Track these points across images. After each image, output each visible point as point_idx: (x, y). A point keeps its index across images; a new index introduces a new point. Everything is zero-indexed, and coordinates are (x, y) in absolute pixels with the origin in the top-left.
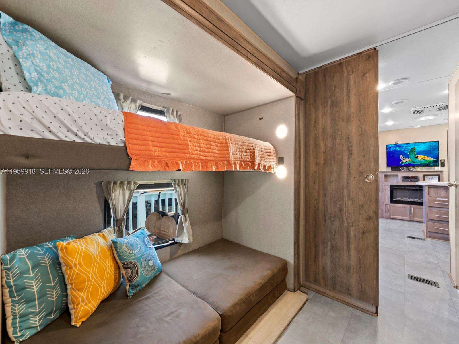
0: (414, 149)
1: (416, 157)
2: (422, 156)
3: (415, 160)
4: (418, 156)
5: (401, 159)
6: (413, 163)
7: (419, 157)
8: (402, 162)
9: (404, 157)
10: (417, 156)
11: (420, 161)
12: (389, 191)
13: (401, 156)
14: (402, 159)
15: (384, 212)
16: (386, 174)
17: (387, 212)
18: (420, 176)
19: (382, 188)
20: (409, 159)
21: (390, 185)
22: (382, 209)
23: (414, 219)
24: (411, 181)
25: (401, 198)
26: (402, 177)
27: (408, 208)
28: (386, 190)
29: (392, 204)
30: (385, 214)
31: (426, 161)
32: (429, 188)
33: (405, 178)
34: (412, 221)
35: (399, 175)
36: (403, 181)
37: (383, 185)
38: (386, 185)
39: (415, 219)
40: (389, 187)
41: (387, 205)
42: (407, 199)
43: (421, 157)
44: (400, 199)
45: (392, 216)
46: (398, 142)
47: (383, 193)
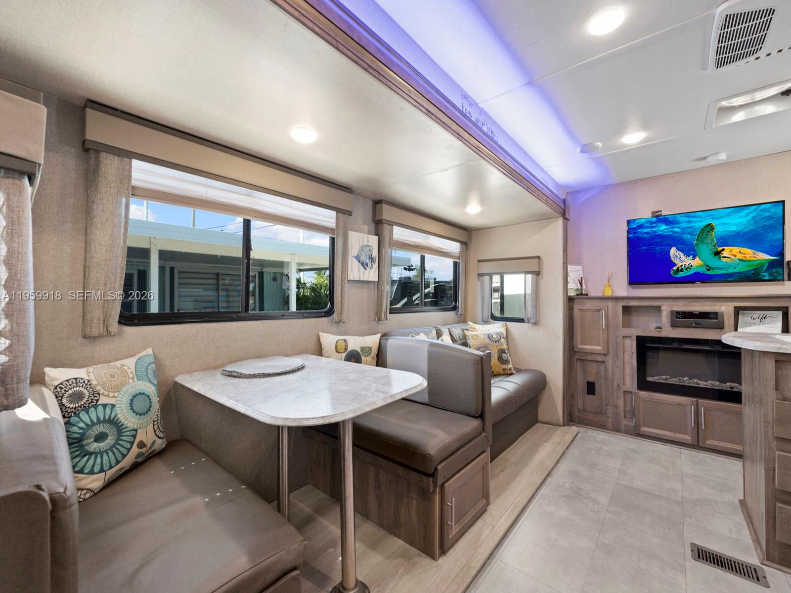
0: (710, 228)
1: (717, 253)
2: (735, 250)
3: (714, 262)
4: (723, 250)
5: (673, 259)
6: (709, 273)
7: (725, 254)
8: (675, 268)
9: (682, 254)
10: (720, 249)
11: (728, 266)
12: (635, 355)
13: (673, 251)
14: (675, 261)
15: (622, 414)
16: (625, 303)
17: (628, 415)
18: (726, 309)
19: (617, 344)
20: (697, 258)
21: (638, 337)
22: (616, 406)
23: (707, 442)
24: (698, 326)
25: (669, 377)
26: (672, 312)
27: (689, 407)
28: (627, 349)
29: (643, 394)
30: (625, 422)
31: (746, 263)
33: (682, 318)
34: (700, 447)
35: (663, 308)
36: (674, 325)
37: (617, 337)
38: (626, 337)
39: (711, 442)
40: (635, 343)
41: (628, 396)
42: (686, 378)
43: (731, 251)
44: (666, 379)
45: (644, 429)
46: (661, 211)
47: (618, 360)
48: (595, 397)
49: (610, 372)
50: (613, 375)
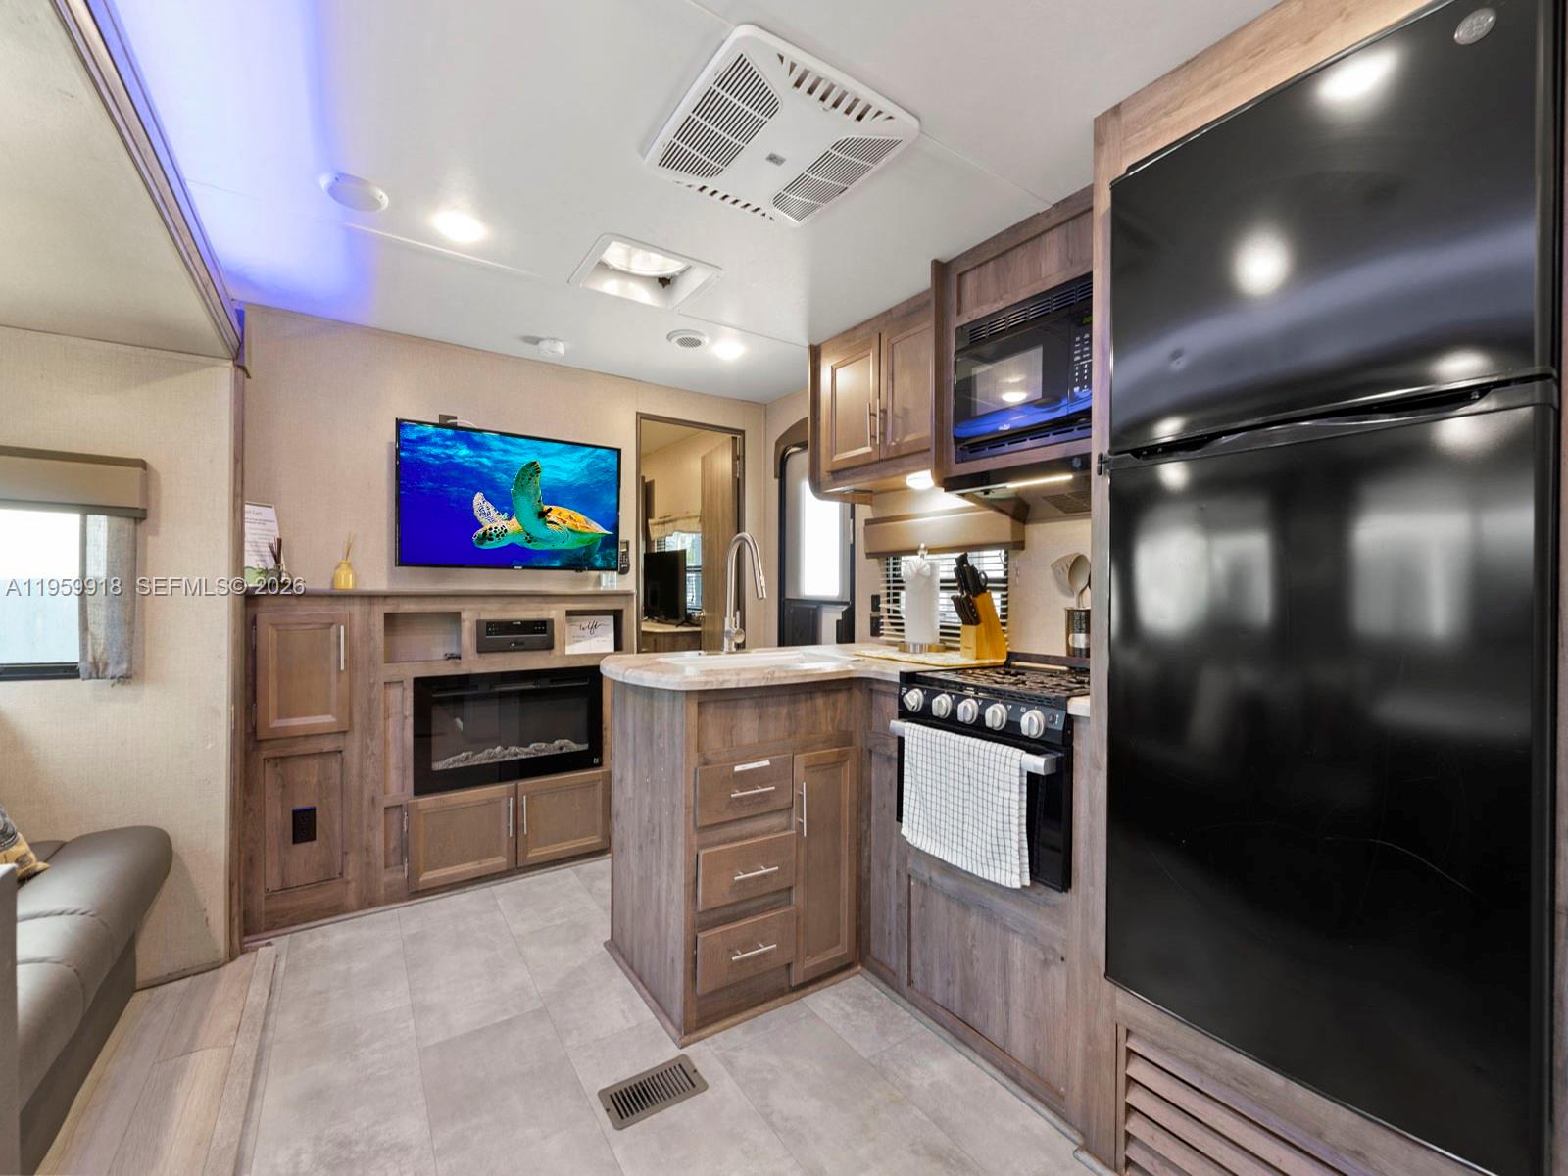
0: (533, 469)
1: (542, 515)
2: (566, 512)
3: (537, 529)
4: (550, 510)
5: (477, 514)
6: (530, 546)
7: (552, 516)
8: (480, 532)
9: (492, 509)
10: (546, 507)
11: (554, 537)
12: (410, 721)
13: (478, 498)
14: (482, 519)
15: (381, 862)
16: (389, 608)
17: (393, 860)
19: (370, 701)
20: (514, 519)
21: (417, 681)
22: (367, 849)
23: (530, 855)
24: (521, 647)
25: (471, 753)
26: (479, 623)
27: (504, 801)
28: (393, 710)
29: (427, 801)
30: (386, 877)
31: (577, 537)
32: (699, 704)
33: (496, 635)
34: (520, 868)
35: (464, 616)
36: (483, 648)
37: (372, 686)
38: (390, 683)
39: (536, 853)
40: (410, 694)
41: (395, 816)
42: (498, 748)
43: (559, 514)
44: (467, 758)
45: (428, 877)
46: (455, 418)
47: (372, 740)
48: (315, 844)
49: (354, 772)
50: (361, 776)
